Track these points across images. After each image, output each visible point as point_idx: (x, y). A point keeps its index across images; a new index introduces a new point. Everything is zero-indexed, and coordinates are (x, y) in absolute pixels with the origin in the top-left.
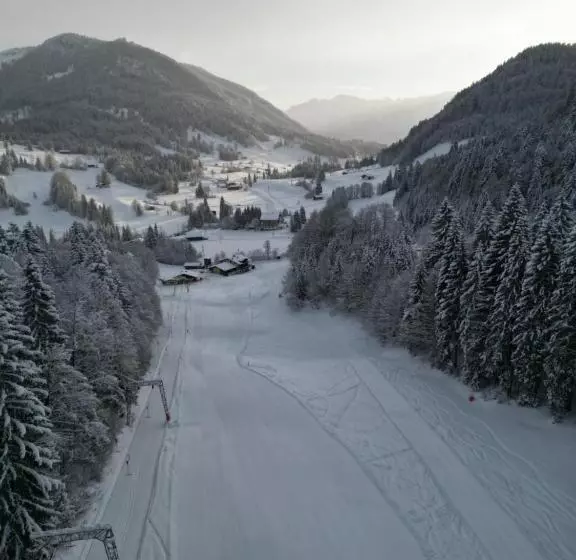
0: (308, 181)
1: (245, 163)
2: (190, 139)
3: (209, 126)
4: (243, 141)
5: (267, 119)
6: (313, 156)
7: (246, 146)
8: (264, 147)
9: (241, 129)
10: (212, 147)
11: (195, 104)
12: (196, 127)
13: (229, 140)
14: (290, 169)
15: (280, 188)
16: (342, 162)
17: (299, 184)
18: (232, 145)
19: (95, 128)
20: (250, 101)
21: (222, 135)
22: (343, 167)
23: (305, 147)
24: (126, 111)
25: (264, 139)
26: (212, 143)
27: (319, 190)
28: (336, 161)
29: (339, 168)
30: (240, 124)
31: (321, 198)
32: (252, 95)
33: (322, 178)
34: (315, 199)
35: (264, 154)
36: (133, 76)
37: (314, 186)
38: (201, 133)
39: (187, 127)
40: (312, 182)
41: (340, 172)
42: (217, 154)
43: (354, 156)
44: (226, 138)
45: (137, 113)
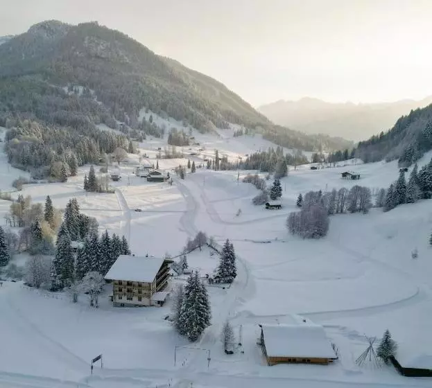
0: (262, 176)
1: (195, 150)
2: (140, 119)
3: (164, 109)
4: (199, 126)
5: (231, 108)
6: (275, 147)
7: (202, 133)
8: (222, 135)
9: (200, 114)
10: (163, 132)
11: (154, 86)
12: (150, 108)
13: (185, 125)
14: (244, 159)
15: (220, 183)
16: (309, 155)
17: (249, 180)
18: (186, 130)
19: (35, 102)
20: (218, 92)
21: (178, 119)
22: (310, 160)
23: (267, 137)
24: (81, 89)
25: (223, 126)
26: (164, 126)
27: (276, 192)
28: (301, 154)
29: (304, 161)
30: (199, 108)
31: (279, 207)
32: (221, 87)
33: (283, 173)
34: (268, 207)
35: (221, 142)
36: (97, 57)
37: (270, 184)
38: (155, 116)
39: (139, 107)
40: (268, 178)
41: (307, 166)
42: (166, 138)
43: (320, 150)
44: (181, 122)
45: (92, 92)
